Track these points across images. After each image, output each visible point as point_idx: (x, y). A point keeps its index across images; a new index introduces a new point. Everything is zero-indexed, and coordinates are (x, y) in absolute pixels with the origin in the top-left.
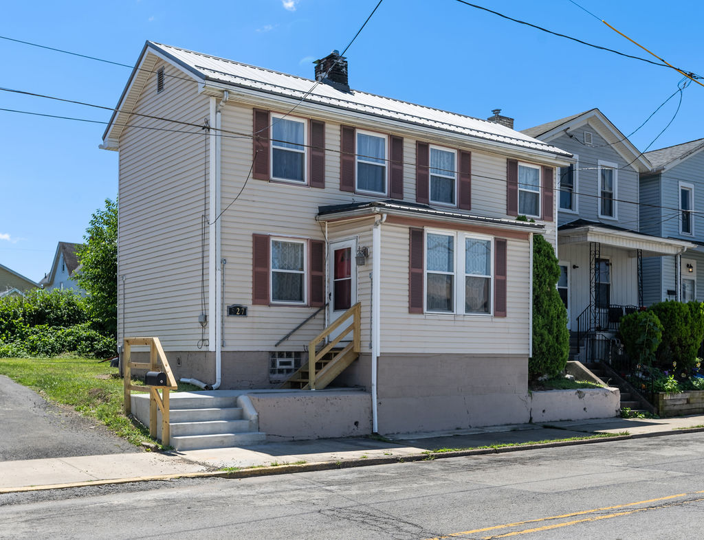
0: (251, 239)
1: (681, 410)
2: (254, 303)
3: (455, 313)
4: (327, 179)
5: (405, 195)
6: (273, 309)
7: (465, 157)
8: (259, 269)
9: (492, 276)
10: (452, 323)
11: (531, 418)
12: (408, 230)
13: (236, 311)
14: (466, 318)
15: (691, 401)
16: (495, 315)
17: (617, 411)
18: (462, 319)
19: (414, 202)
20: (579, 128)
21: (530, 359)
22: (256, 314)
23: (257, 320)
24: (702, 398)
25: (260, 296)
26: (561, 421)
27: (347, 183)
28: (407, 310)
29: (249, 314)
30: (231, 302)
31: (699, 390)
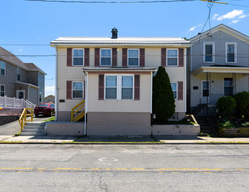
0: (66, 82)
1: (233, 135)
2: (67, 99)
3: (117, 99)
4: (90, 64)
5: (118, 65)
6: (72, 100)
7: (142, 51)
8: (68, 90)
9: (133, 87)
10: (116, 103)
11: (152, 134)
12: (98, 75)
13: (62, 101)
14: (121, 101)
15: (240, 131)
16: (135, 100)
17: (198, 134)
18: (120, 101)
19: (121, 67)
20: (215, 33)
21: (151, 114)
22: (67, 102)
23: (67, 103)
24: (248, 131)
25: (69, 97)
26: (167, 135)
27: (97, 64)
28: (98, 99)
29: (65, 102)
30: (60, 99)
31: (245, 127)
